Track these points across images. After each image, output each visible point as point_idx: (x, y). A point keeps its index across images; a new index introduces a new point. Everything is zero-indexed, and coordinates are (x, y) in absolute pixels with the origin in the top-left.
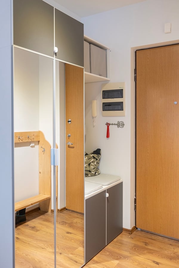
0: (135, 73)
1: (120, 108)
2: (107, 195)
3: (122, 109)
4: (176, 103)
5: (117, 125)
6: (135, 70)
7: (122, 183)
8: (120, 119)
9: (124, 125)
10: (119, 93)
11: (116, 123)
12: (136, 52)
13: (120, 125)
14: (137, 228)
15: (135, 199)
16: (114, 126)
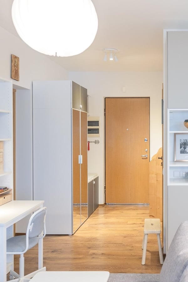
0: (105, 111)
1: (97, 132)
2: (94, 182)
3: (98, 133)
4: (127, 129)
5: (95, 142)
6: (105, 109)
7: (98, 177)
8: (97, 139)
9: (99, 142)
10: (96, 123)
11: (94, 141)
12: (105, 99)
13: (96, 142)
14: (106, 204)
15: (105, 187)
16: (92, 143)
